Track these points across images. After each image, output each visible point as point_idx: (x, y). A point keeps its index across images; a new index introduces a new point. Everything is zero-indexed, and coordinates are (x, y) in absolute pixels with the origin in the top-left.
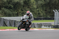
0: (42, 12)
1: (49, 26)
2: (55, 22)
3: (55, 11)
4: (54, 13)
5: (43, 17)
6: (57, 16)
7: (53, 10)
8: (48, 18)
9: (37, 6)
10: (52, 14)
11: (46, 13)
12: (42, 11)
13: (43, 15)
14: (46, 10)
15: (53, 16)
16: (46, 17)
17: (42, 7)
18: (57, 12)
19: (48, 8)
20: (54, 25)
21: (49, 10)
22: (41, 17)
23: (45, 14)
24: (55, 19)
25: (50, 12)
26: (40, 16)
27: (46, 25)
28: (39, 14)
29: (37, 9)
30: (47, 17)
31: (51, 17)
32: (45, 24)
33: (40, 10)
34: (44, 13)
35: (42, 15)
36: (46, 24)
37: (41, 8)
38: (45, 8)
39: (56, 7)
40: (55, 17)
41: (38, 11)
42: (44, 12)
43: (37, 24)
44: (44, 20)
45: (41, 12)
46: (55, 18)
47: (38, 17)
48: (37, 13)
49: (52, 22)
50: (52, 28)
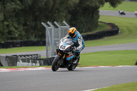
0: (16, 29)
1: (35, 59)
2: (47, 51)
3: (48, 24)
4: (44, 28)
5: (19, 41)
6: (51, 37)
7: (43, 23)
8: (31, 41)
9: (4, 16)
10: (41, 33)
11: (26, 31)
12: (17, 26)
13: (20, 35)
14: (25, 25)
15: (44, 35)
17: (16, 16)
18: (52, 27)
19: (31, 18)
20: (45, 57)
21: (33, 24)
22: (15, 41)
23: (24, 33)
24: (47, 44)
25: (35, 28)
26: (12, 38)
27: (26, 59)
28: (10, 32)
29: (6, 23)
30: (29, 40)
31: (39, 39)
32: (25, 56)
33: (12, 24)
34: (21, 32)
35: (17, 35)
36: (28, 56)
37: (15, 19)
39: (50, 15)
40: (47, 38)
41: (8, 26)
43: (7, 57)
44: (21, 46)
46: (47, 41)
47: (9, 41)
48: (6, 31)
49: (41, 52)
50: (41, 65)
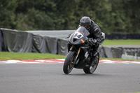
16: (132, 33)
38: (130, 12)
42: (129, 20)
45: (121, 21)
